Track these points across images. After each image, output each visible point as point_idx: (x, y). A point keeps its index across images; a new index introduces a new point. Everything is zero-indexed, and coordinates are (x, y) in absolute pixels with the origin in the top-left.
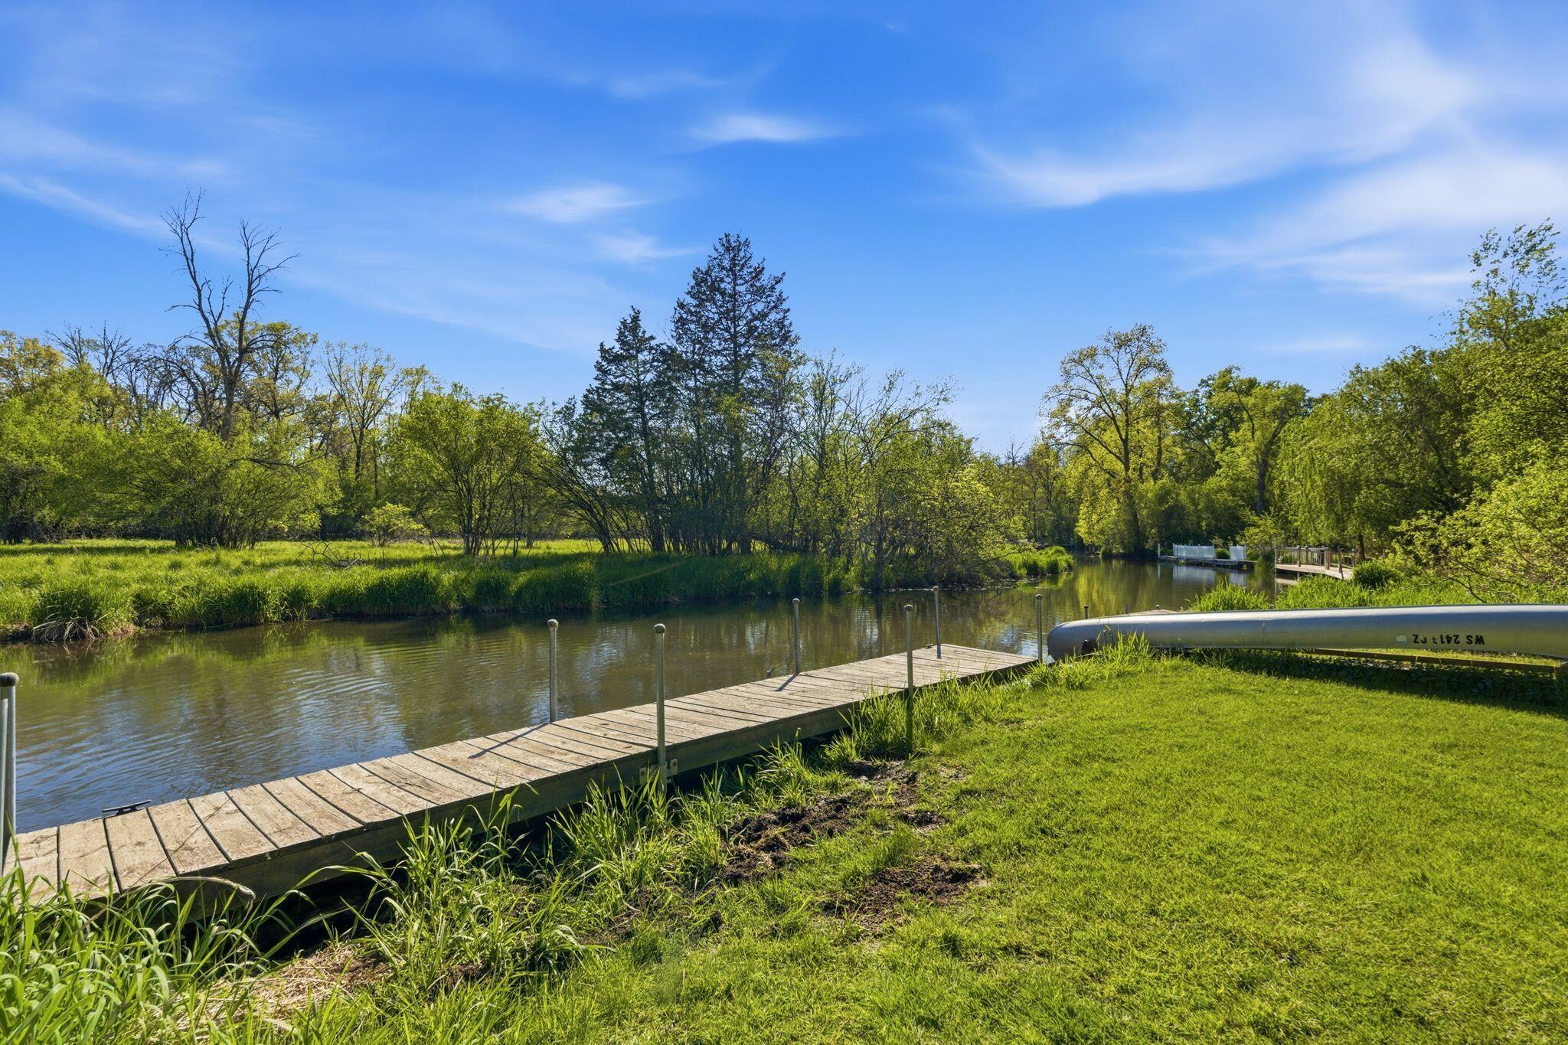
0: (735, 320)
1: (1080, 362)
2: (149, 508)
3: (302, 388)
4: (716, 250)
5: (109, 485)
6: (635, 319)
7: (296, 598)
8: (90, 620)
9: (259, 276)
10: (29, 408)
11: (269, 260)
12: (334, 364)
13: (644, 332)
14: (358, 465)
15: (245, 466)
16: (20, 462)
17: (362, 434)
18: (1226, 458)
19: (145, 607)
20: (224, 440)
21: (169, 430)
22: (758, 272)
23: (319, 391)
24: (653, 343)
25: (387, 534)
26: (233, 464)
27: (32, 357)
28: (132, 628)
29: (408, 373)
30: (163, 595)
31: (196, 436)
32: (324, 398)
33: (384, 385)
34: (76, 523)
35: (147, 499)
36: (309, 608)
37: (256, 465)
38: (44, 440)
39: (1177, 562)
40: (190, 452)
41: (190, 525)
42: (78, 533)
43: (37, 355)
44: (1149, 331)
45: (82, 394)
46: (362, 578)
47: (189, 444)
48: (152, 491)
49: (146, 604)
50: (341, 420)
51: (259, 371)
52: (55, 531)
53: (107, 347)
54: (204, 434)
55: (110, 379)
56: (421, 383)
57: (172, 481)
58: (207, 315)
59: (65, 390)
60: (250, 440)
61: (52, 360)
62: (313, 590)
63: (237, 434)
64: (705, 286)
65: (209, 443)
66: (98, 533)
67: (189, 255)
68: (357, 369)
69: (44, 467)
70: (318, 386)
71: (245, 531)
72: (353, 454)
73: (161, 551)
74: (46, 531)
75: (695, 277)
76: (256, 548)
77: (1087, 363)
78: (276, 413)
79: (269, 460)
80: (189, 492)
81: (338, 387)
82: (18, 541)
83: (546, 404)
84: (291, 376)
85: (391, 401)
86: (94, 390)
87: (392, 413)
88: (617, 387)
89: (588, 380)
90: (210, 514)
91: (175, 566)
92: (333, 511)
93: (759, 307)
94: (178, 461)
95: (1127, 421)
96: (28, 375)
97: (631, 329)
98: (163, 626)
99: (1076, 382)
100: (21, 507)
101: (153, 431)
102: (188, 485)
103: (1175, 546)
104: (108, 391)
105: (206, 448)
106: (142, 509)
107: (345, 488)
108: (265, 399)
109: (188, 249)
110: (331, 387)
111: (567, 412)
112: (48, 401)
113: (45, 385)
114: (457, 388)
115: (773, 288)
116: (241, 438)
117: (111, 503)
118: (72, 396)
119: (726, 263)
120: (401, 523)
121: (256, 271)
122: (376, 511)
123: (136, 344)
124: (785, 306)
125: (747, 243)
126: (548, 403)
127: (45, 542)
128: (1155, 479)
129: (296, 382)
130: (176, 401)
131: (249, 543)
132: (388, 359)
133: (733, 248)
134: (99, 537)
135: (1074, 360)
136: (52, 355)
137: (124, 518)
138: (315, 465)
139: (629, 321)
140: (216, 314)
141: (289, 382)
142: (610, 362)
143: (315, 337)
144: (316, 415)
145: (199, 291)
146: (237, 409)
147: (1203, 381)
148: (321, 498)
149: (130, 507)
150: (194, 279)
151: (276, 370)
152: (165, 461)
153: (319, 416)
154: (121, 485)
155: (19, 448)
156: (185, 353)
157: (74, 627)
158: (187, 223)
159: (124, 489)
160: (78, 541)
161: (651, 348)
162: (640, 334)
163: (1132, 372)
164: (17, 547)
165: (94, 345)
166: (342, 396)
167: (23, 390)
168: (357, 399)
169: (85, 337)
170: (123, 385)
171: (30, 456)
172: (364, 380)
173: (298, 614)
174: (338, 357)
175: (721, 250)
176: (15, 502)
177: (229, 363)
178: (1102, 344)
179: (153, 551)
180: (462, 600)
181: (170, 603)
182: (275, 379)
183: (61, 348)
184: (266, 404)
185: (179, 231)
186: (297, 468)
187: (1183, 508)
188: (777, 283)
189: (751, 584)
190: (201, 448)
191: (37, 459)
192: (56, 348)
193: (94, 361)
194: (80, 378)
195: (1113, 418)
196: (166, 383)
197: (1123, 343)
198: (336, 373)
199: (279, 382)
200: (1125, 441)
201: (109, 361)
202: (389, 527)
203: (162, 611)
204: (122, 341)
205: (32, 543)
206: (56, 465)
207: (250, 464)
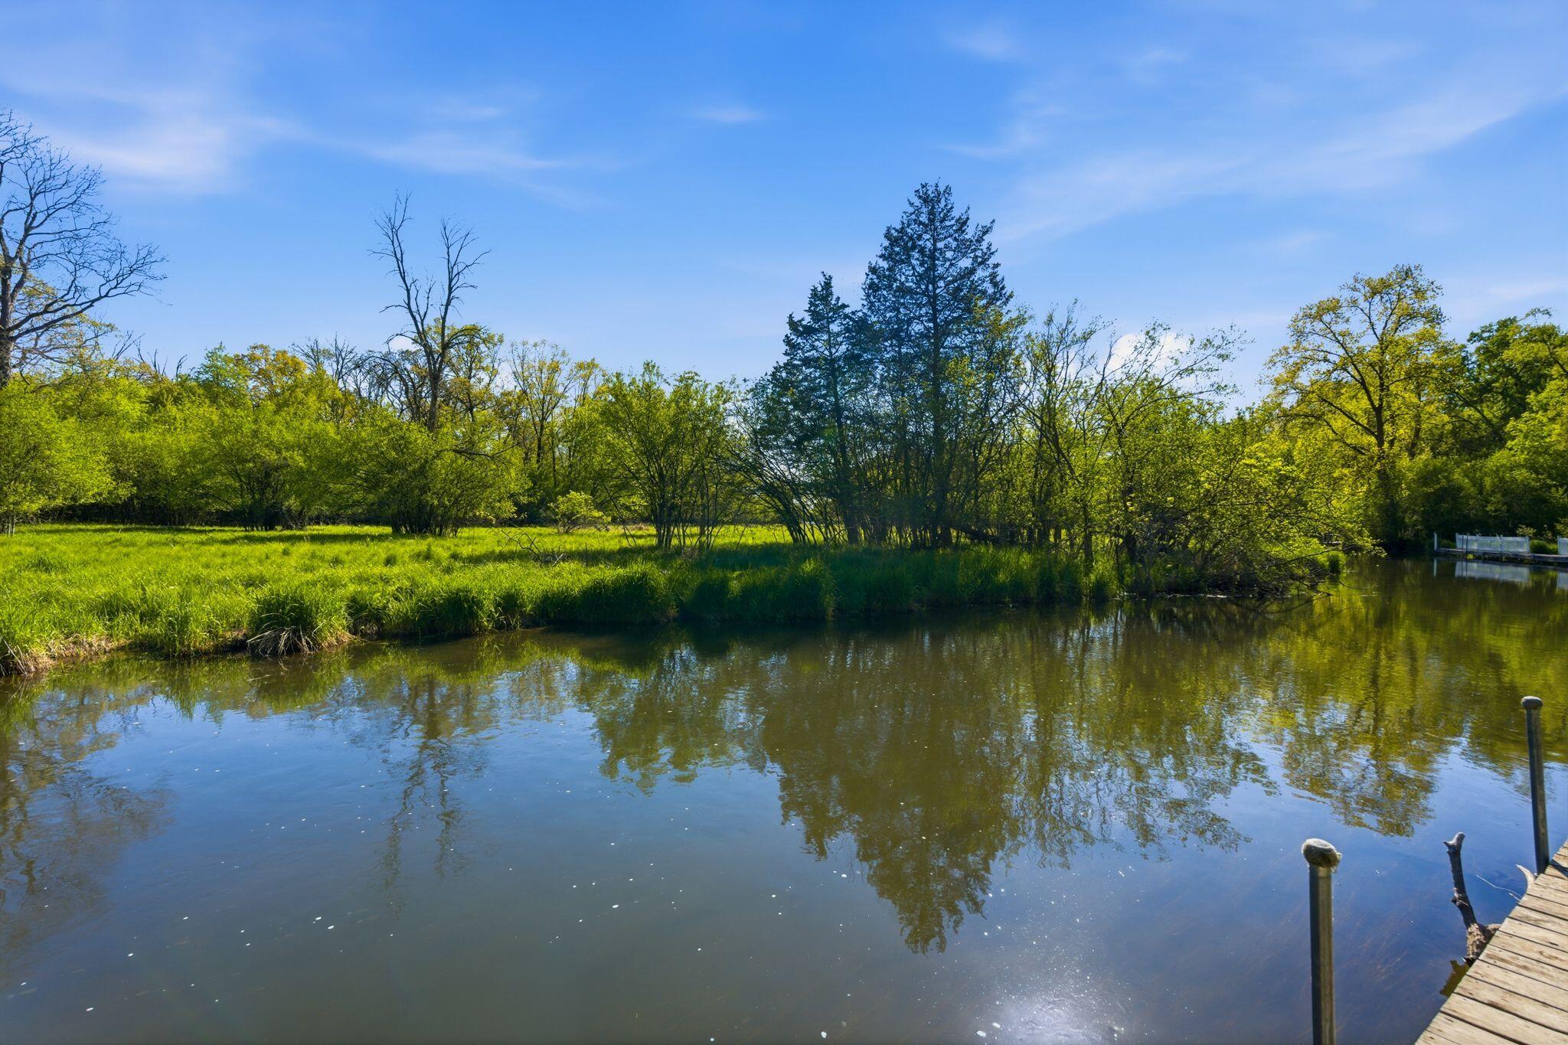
0: (933, 281)
1: (1318, 317)
2: (371, 497)
3: (491, 386)
4: (912, 204)
5: (338, 477)
6: (827, 285)
7: (509, 603)
8: (305, 630)
9: (458, 273)
10: (279, 408)
11: (466, 258)
12: (518, 362)
13: (838, 299)
14: (539, 455)
15: (448, 457)
16: (272, 457)
17: (542, 428)
18: (1522, 426)
19: (360, 612)
20: (431, 432)
21: (385, 425)
22: (962, 223)
23: (505, 388)
24: (847, 311)
25: (571, 521)
26: (438, 455)
27: (282, 366)
28: (347, 637)
29: (580, 367)
30: (377, 600)
31: (408, 429)
32: (509, 394)
33: (561, 379)
34: (314, 512)
35: (368, 490)
36: (522, 614)
37: (458, 456)
38: (290, 437)
39: (1463, 557)
40: (402, 445)
41: (403, 514)
42: (317, 520)
43: (286, 364)
44: (1416, 273)
45: (319, 397)
46: (573, 578)
47: (402, 438)
48: (373, 482)
49: (363, 607)
50: (523, 414)
51: (456, 371)
52: (299, 519)
53: (339, 355)
54: (414, 426)
55: (341, 384)
56: (592, 377)
57: (389, 472)
58: (415, 314)
59: (306, 393)
60: (453, 432)
61: (297, 368)
62: (526, 593)
63: (441, 426)
64: (899, 245)
65: (419, 437)
66: (332, 520)
67: (399, 256)
68: (537, 365)
69: (290, 461)
70: (505, 382)
71: (449, 519)
72: (535, 446)
73: (381, 538)
74: (292, 518)
75: (888, 236)
76: (459, 535)
77: (1327, 318)
78: (470, 409)
79: (468, 450)
80: (401, 483)
81: (522, 383)
82: (272, 528)
83: (737, 382)
84: (482, 375)
85: (566, 394)
86: (328, 393)
87: (567, 406)
88: (807, 362)
89: (778, 355)
90: (420, 503)
91: (390, 561)
92: (524, 500)
93: (966, 263)
94: (393, 453)
95: (1382, 385)
96: (281, 382)
97: (822, 297)
98: (378, 633)
99: (1314, 341)
100: (273, 498)
101: (373, 425)
102: (400, 475)
103: (1458, 537)
104: (339, 394)
105: (416, 441)
106: (365, 499)
107: (532, 476)
108: (461, 397)
109: (398, 250)
110: (516, 384)
111: (757, 391)
112: (293, 403)
113: (292, 389)
114: (649, 367)
115: (980, 240)
116: (445, 430)
117: (341, 493)
118: (312, 400)
119: (924, 218)
120: (583, 511)
121: (455, 268)
122: (560, 499)
123: (361, 352)
124: (992, 261)
125: (948, 191)
126: (739, 381)
127: (289, 528)
128: (1412, 455)
129: (487, 380)
130: (393, 398)
131: (452, 531)
132: (563, 354)
133: (931, 200)
134: (334, 523)
135: (1309, 316)
136: (297, 363)
137: (352, 506)
138: (507, 455)
139: (819, 289)
140: (422, 314)
141: (480, 380)
142: (800, 334)
143: (501, 337)
144: (506, 409)
145: (408, 291)
146: (440, 406)
147: (1473, 335)
148: (514, 487)
149: (356, 497)
150: (404, 279)
151: (470, 369)
152: (382, 453)
153: (506, 410)
154: (348, 476)
155: (270, 445)
156: (397, 357)
157: (289, 638)
158: (397, 224)
159: (350, 480)
160: (317, 527)
161: (846, 316)
162: (833, 302)
163: (1390, 325)
164: (272, 533)
165: (327, 354)
166: (525, 392)
167: (277, 395)
168: (536, 394)
169: (321, 348)
170: (352, 389)
171: (279, 452)
172: (543, 376)
173: (513, 623)
174: (521, 355)
175: (917, 202)
176: (269, 493)
177: (433, 358)
178: (1346, 295)
179: (373, 538)
180: (680, 605)
181: (385, 607)
182: (470, 378)
183: (304, 358)
184: (462, 401)
185: (390, 234)
186: (493, 457)
187: (1460, 489)
188: (985, 233)
189: (1001, 588)
190: (412, 439)
191: (285, 454)
192: (301, 358)
193: (329, 368)
194: (318, 383)
195: (1363, 383)
196: (382, 382)
197: (1377, 289)
198: (520, 370)
199: (473, 380)
200: (1378, 410)
201: (339, 367)
202: (573, 514)
203: (376, 616)
204: (349, 350)
205: (282, 530)
206: (299, 460)
207: (452, 454)
